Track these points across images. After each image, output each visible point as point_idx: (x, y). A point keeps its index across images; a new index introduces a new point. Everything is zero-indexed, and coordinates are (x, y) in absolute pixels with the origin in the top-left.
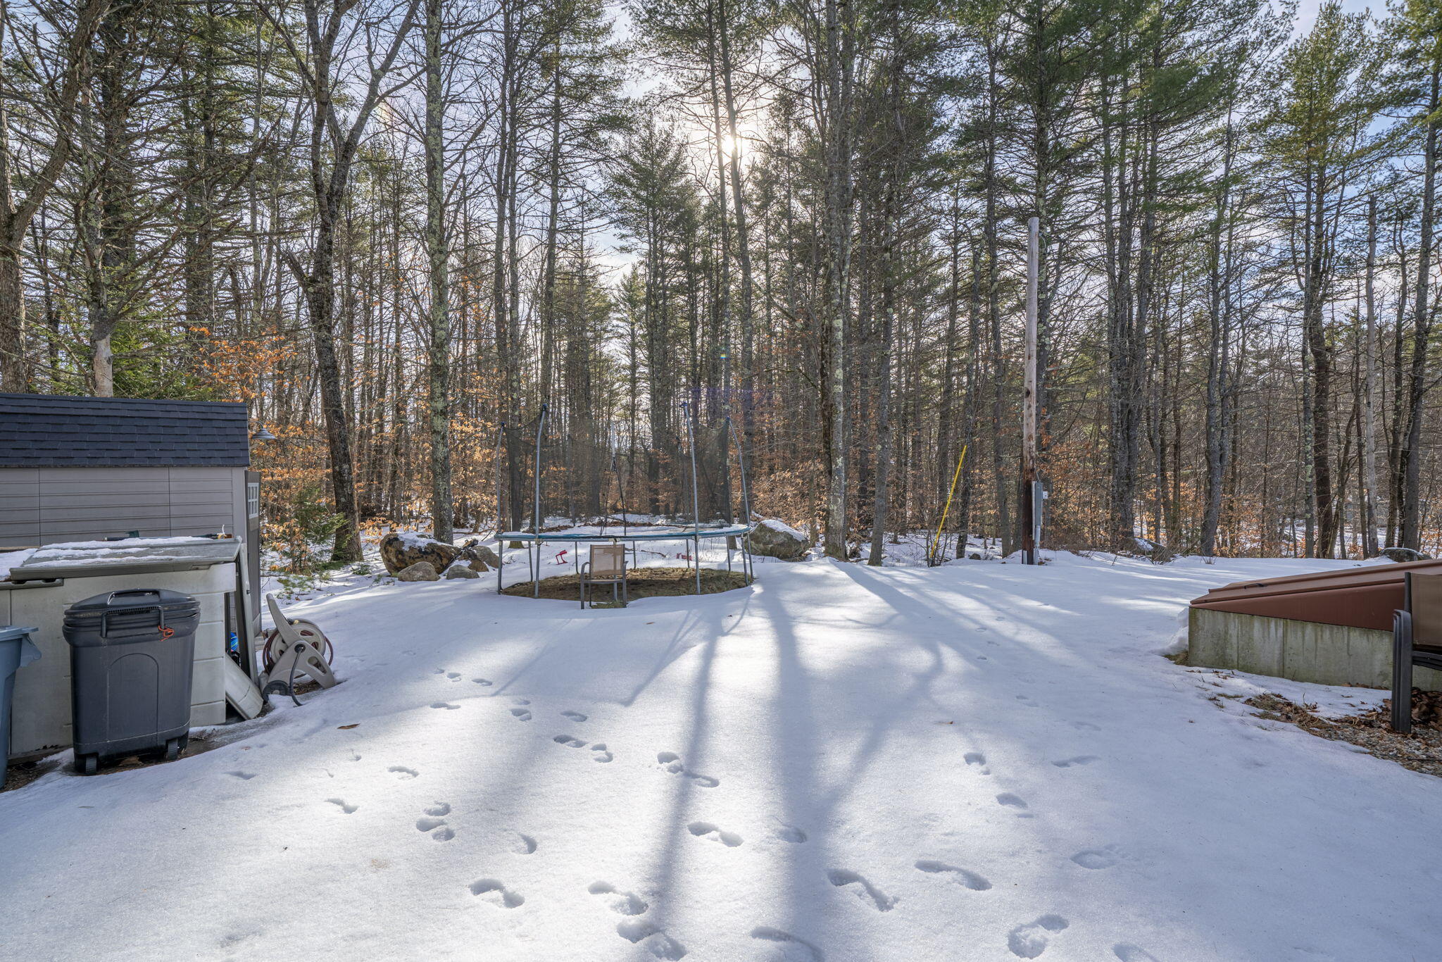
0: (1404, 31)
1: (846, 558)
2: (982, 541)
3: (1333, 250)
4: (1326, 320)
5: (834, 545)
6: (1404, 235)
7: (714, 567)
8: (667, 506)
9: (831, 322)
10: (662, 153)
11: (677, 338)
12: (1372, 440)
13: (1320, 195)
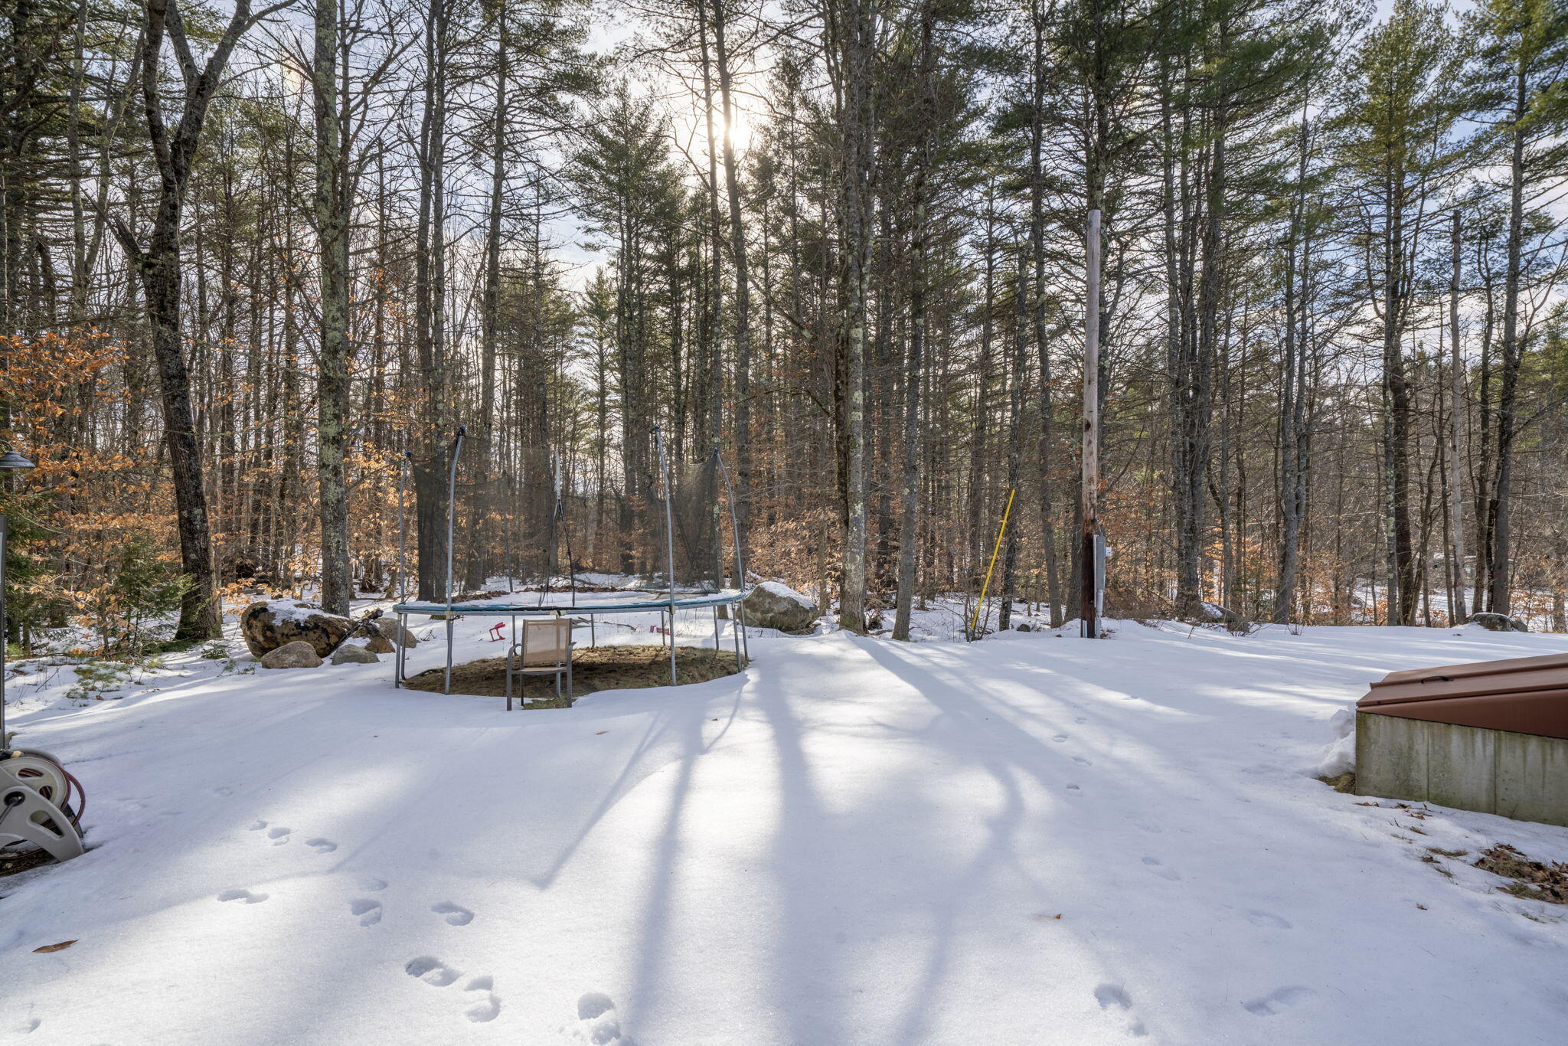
0: (1487, 24)
1: (864, 630)
2: (1024, 606)
3: (1412, 272)
4: (1406, 351)
5: (852, 615)
6: (1490, 255)
7: (699, 645)
8: (643, 564)
9: (848, 332)
10: (638, 130)
11: (657, 359)
12: (1458, 489)
13: (1398, 209)
